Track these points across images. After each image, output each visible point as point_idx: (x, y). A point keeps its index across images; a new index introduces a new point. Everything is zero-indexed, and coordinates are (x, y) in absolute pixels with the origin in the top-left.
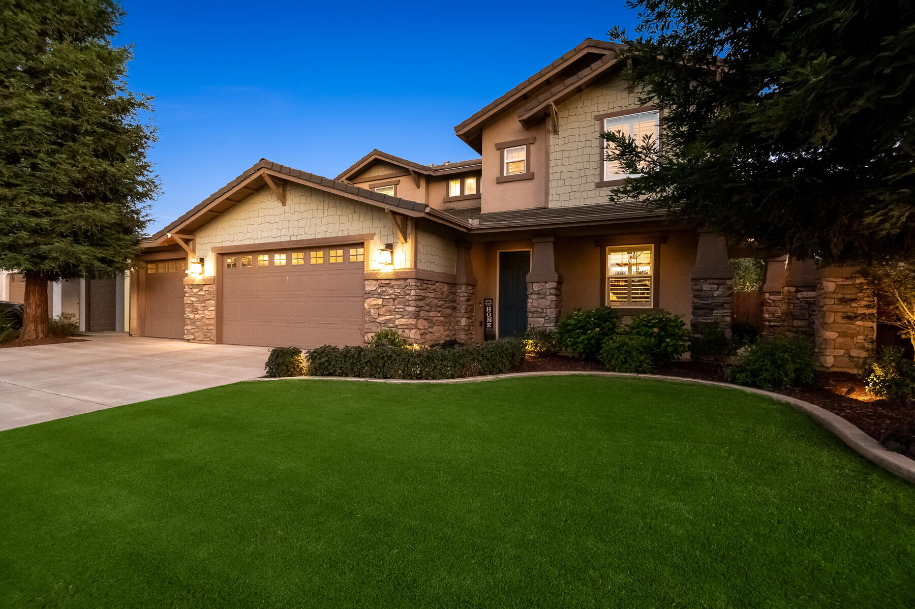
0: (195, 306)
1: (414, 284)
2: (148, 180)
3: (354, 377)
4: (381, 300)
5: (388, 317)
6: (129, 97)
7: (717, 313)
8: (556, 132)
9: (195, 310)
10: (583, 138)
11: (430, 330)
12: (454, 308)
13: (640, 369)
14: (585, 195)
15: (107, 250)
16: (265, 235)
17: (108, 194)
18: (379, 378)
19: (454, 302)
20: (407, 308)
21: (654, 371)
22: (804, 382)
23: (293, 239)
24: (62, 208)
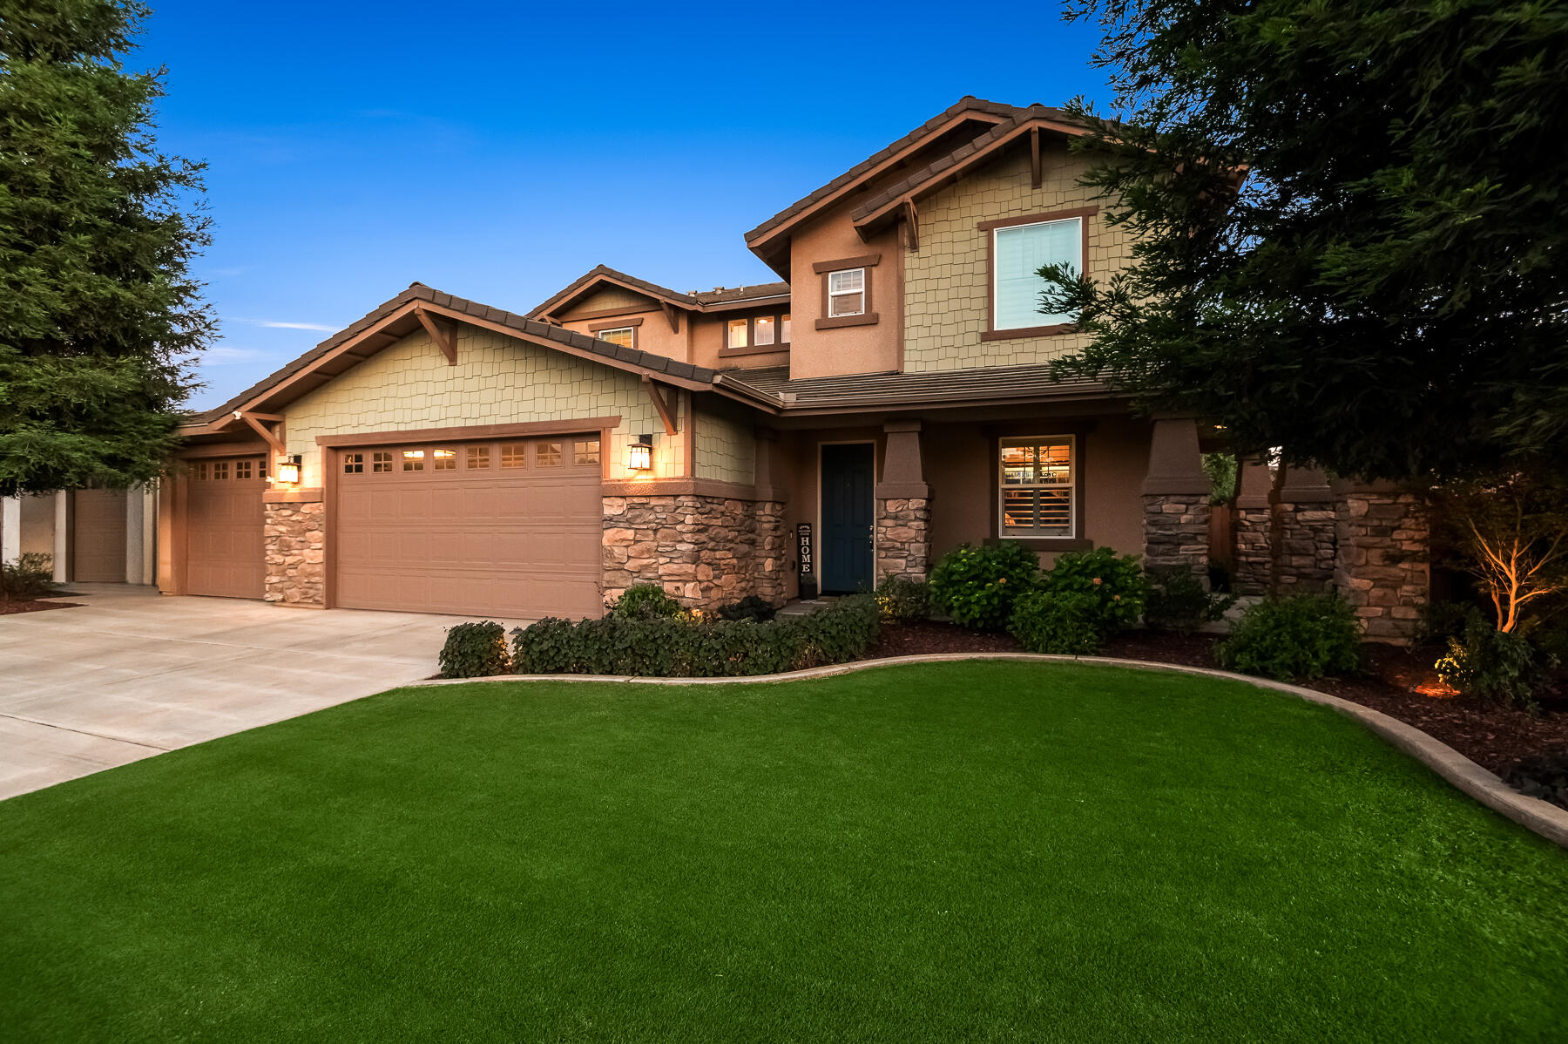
0: (285, 540)
1: (690, 504)
2: (191, 313)
3: (601, 674)
4: (632, 531)
5: (646, 562)
6: (158, 164)
7: (1186, 550)
8: (914, 247)
9: (285, 548)
10: (959, 259)
11: (716, 582)
12: (752, 543)
13: (1078, 647)
14: (963, 353)
15: (118, 441)
16: (417, 415)
17: (119, 338)
18: (648, 675)
19: (753, 531)
20: (679, 547)
21: (1101, 650)
22: (1344, 668)
23: (470, 423)
24: (31, 364)
